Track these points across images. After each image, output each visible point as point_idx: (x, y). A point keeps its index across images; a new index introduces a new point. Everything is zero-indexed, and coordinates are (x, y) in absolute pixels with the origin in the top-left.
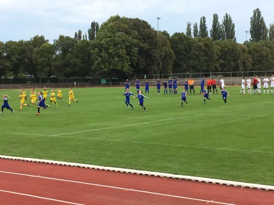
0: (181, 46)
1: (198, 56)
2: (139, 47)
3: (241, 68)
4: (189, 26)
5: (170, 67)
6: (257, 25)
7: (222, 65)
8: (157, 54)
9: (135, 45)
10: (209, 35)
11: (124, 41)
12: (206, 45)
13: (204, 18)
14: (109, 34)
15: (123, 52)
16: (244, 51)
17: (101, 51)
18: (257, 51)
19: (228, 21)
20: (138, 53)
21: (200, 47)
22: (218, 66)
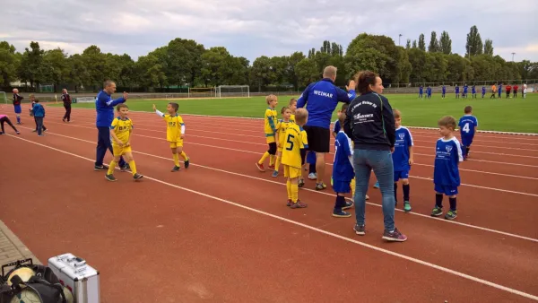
0: (416, 60)
1: (430, 68)
2: (386, 60)
3: (465, 78)
4: (408, 42)
6: (473, 40)
7: (448, 76)
8: (400, 65)
9: (383, 59)
10: (427, 50)
11: (374, 55)
12: (437, 59)
13: (423, 36)
14: (361, 50)
15: (373, 64)
16: (468, 64)
17: (354, 63)
18: (478, 64)
19: (445, 38)
20: (385, 66)
21: (431, 60)
22: (445, 76)
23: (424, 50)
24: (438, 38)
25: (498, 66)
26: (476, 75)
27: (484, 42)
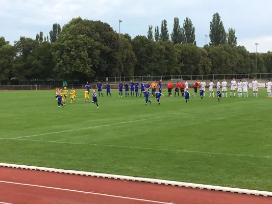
0: (143, 49)
1: (158, 59)
2: (101, 49)
3: (201, 71)
4: (150, 29)
5: (132, 70)
6: (217, 29)
7: (182, 68)
8: (118, 56)
9: (97, 48)
10: (170, 39)
11: (85, 44)
12: (167, 49)
13: (165, 22)
14: (71, 37)
15: (84, 54)
16: (204, 54)
17: (62, 53)
18: (216, 55)
19: (188, 25)
20: (100, 55)
21: (161, 50)
22: (179, 69)
23: (168, 38)
24: (181, 24)
25: (240, 57)
26: (213, 68)
27: (227, 31)
